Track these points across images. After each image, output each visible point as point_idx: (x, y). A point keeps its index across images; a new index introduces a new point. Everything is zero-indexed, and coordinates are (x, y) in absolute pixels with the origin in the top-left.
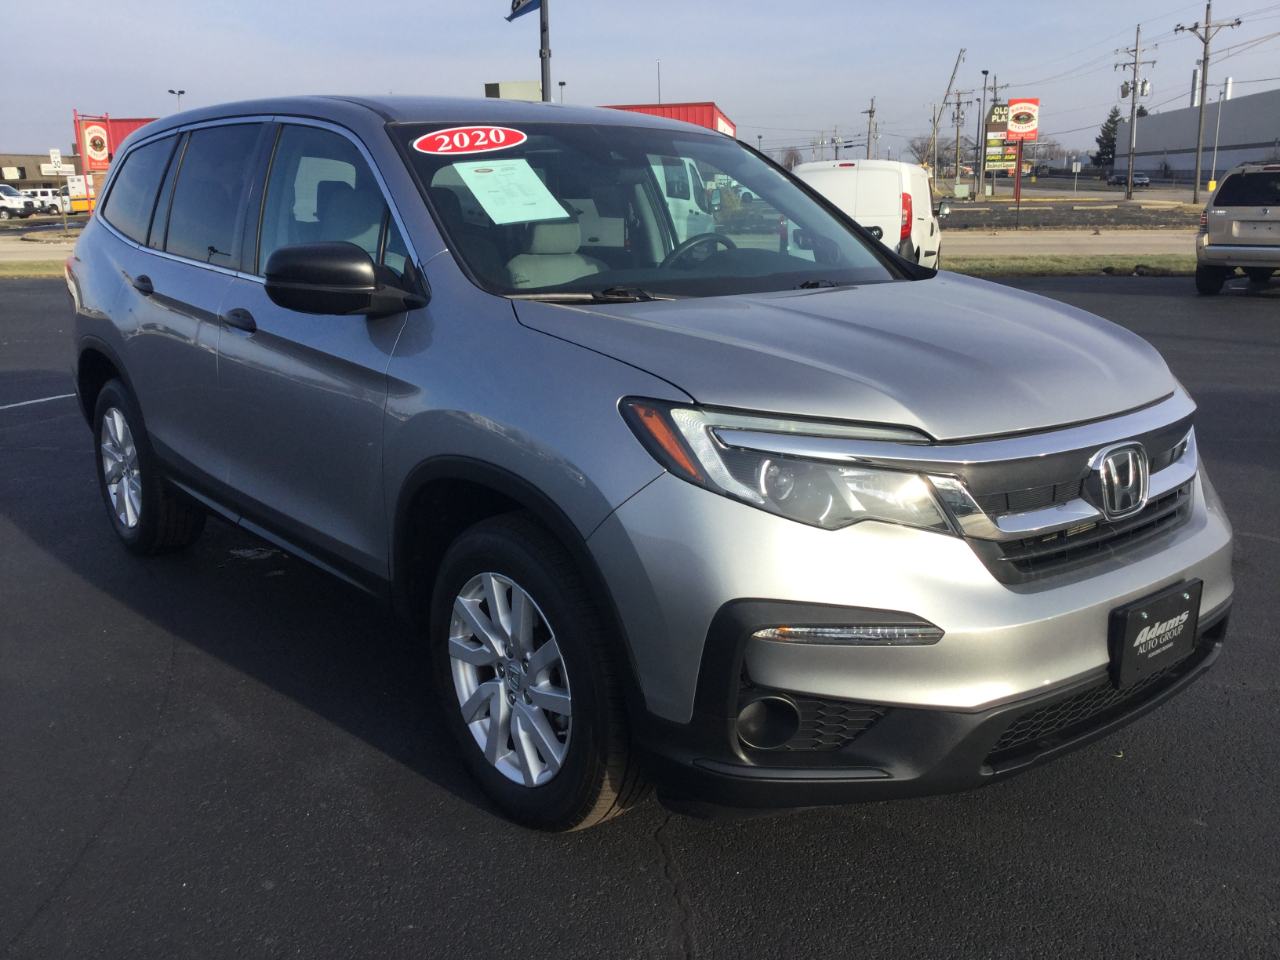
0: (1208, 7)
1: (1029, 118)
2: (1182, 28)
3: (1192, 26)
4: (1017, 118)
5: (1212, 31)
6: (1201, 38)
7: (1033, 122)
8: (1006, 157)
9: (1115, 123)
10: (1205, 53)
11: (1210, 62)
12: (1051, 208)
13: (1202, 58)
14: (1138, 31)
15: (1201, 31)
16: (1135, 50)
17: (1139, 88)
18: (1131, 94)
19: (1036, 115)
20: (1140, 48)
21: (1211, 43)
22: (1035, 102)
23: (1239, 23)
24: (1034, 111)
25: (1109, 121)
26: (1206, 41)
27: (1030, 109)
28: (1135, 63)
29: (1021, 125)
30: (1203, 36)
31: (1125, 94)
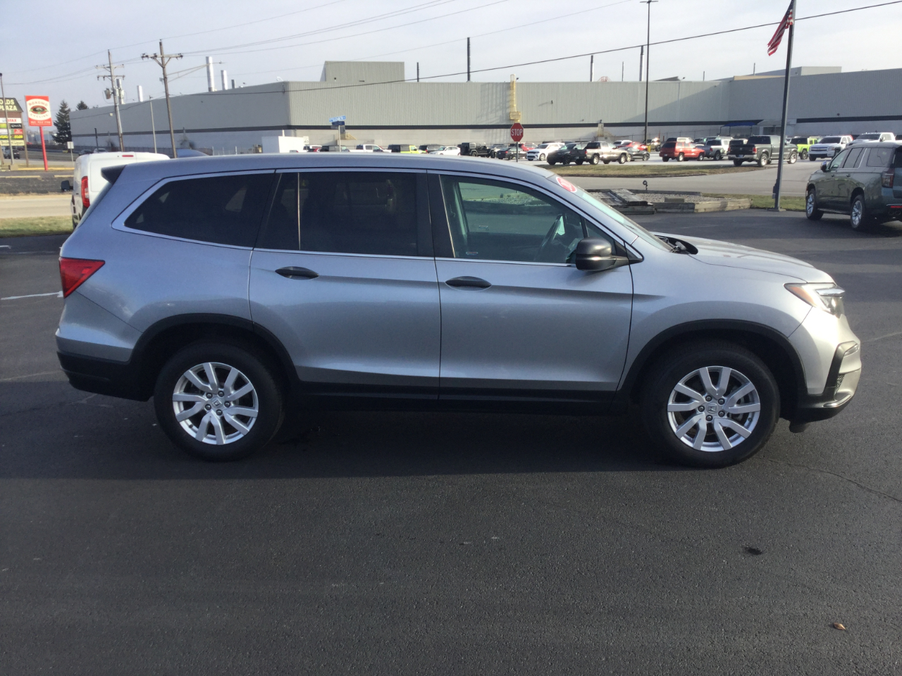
0: (161, 44)
1: (43, 110)
2: (147, 56)
3: (153, 55)
4: (35, 110)
5: (166, 60)
6: (159, 64)
7: (47, 113)
8: (16, 137)
9: (66, 112)
10: (164, 74)
11: (168, 80)
12: (39, 177)
13: (163, 77)
14: (109, 54)
15: (159, 59)
16: (110, 67)
17: (117, 93)
18: (112, 96)
19: (48, 108)
20: (113, 66)
21: (167, 67)
22: (46, 98)
23: (182, 56)
24: (46, 105)
25: (61, 111)
26: (163, 66)
27: (43, 103)
28: (111, 76)
29: (36, 115)
30: (161, 62)
31: (108, 96)
